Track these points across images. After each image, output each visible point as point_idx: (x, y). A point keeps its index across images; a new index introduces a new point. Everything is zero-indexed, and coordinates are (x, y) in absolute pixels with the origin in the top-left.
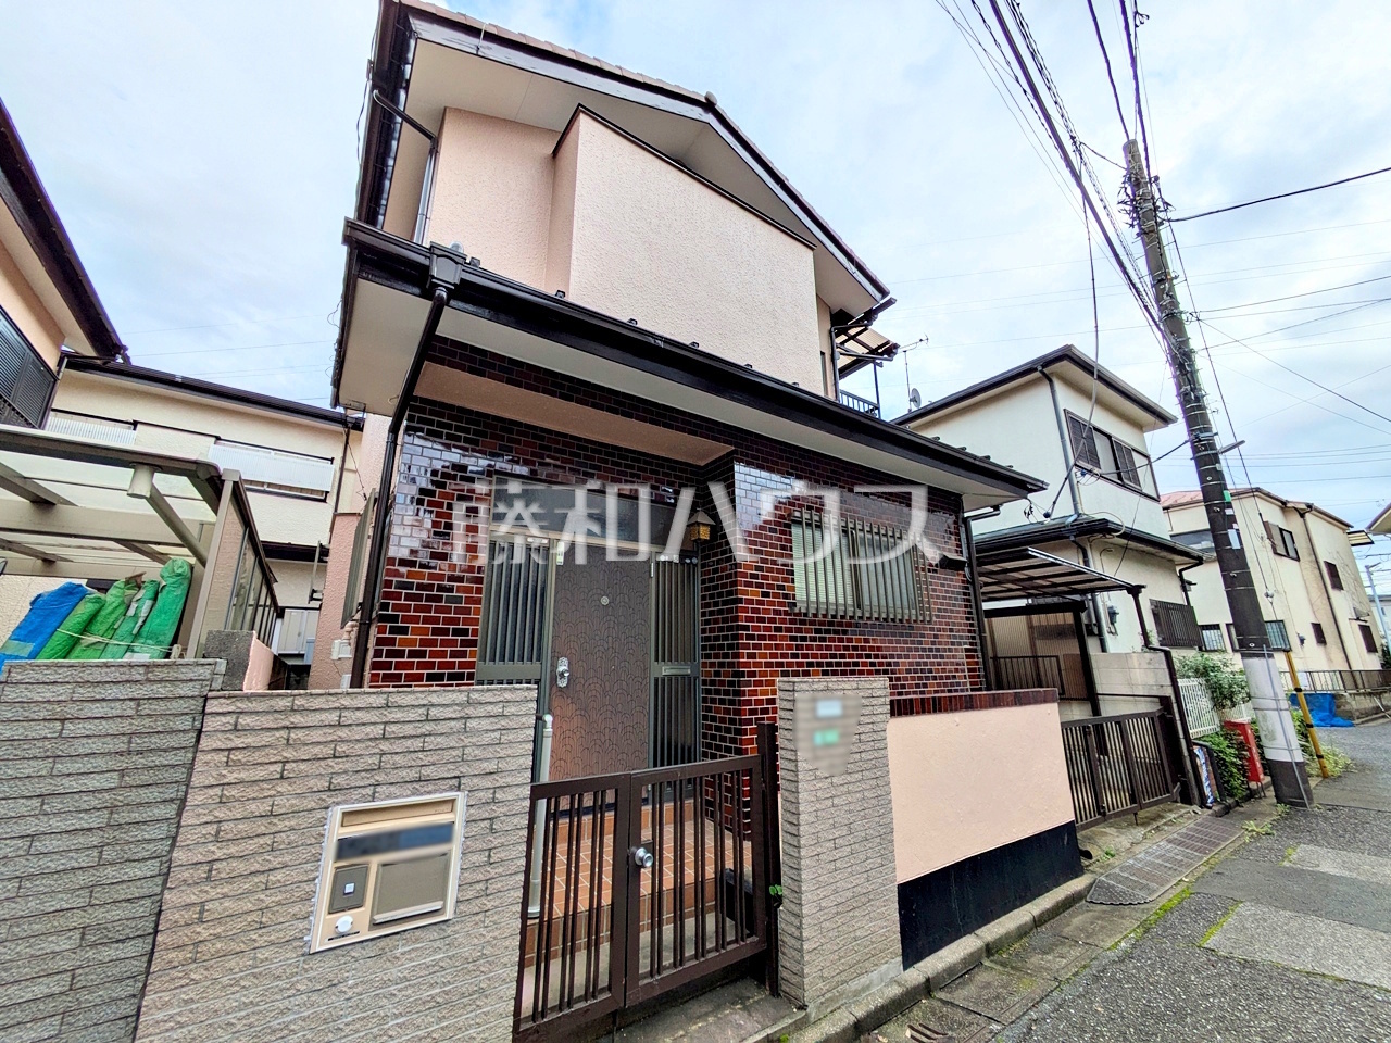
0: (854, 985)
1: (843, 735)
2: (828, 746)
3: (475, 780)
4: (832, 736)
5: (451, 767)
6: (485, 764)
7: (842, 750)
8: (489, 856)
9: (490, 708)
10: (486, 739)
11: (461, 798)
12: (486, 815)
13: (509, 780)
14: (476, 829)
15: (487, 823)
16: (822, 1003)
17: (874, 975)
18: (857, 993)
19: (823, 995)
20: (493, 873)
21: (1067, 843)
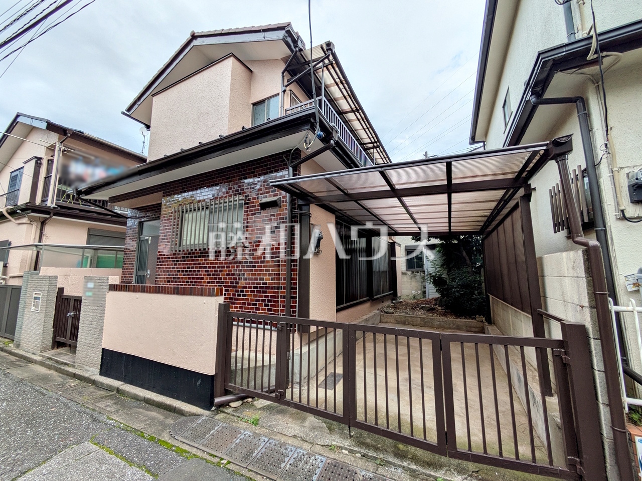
0: (87, 367)
1: (94, 294)
2: (90, 297)
4: (90, 294)
7: (92, 299)
17: (91, 369)
18: (86, 370)
21: (200, 385)
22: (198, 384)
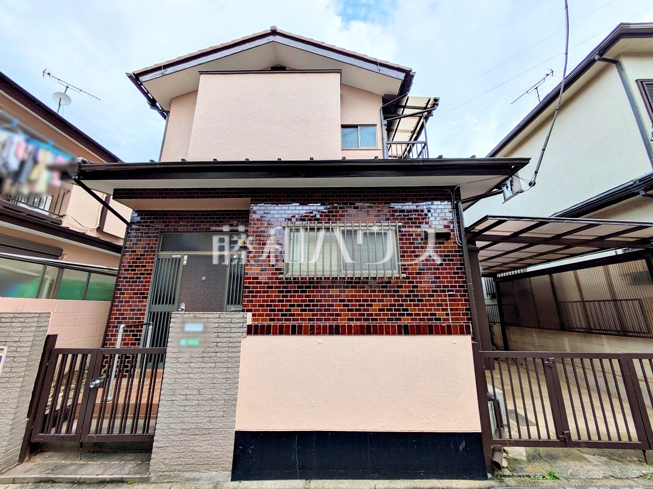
3: (11, 343)
5: (5, 338)
6: (15, 338)
8: (11, 370)
9: (20, 319)
10: (17, 330)
11: (6, 348)
12: (13, 355)
13: (23, 345)
14: (9, 359)
15: (12, 358)
16: (161, 475)
17: (205, 475)
18: (188, 480)
19: (163, 472)
20: (12, 375)
21: (465, 449)
22: (461, 448)
